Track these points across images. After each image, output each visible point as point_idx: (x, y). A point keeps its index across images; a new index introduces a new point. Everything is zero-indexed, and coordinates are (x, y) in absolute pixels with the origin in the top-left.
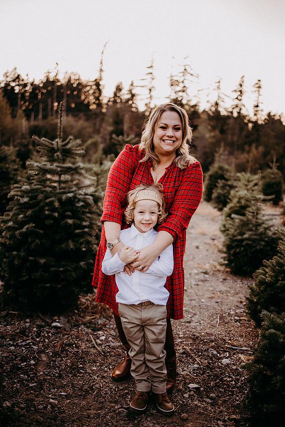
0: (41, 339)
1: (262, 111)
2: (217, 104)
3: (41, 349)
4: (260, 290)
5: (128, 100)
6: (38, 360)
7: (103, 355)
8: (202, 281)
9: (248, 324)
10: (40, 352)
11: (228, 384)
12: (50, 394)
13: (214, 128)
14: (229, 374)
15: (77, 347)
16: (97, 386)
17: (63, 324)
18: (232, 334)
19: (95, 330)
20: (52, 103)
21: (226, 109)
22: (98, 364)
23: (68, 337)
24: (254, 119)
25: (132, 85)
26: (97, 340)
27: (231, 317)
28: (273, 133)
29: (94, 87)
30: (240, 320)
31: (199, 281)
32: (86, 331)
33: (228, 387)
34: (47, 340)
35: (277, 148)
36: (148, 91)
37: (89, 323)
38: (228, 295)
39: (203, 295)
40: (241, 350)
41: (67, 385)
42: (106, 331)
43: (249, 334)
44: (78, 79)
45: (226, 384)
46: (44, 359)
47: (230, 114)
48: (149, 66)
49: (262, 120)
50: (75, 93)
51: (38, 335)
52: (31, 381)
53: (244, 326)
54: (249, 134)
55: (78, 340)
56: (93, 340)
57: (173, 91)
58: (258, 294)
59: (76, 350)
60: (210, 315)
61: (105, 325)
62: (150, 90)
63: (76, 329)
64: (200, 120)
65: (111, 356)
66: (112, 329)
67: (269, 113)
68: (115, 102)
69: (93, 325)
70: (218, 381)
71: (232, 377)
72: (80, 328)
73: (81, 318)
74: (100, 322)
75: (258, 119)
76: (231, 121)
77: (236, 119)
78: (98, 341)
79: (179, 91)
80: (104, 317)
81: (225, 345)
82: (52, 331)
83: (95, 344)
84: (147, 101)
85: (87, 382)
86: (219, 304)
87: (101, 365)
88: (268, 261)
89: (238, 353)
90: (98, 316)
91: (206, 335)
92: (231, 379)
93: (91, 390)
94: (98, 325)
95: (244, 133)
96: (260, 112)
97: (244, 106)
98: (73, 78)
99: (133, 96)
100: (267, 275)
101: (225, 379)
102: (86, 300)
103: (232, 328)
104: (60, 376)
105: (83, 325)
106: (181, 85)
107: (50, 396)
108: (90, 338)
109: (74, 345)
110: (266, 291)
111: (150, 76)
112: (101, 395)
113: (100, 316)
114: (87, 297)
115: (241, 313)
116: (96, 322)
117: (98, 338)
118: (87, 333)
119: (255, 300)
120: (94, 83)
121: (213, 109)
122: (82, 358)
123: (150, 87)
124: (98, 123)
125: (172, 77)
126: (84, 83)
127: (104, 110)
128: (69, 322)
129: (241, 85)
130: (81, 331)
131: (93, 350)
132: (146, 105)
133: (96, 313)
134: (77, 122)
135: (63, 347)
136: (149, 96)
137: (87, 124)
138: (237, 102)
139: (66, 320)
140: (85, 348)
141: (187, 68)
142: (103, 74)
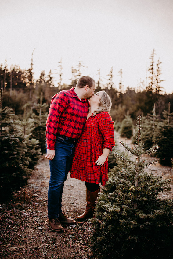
1: (124, 86)
5: (48, 81)
7: (24, 222)
17: (3, 207)
19: (21, 210)
20: (4, 83)
23: (6, 214)
24: (119, 90)
25: (50, 72)
28: (130, 98)
29: (29, 74)
32: (16, 210)
35: (132, 106)
37: (18, 206)
42: (27, 209)
44: (19, 69)
47: (106, 88)
49: (124, 91)
50: (17, 77)
54: (117, 99)
55: (11, 215)
57: (74, 76)
59: (10, 220)
61: (27, 207)
62: (60, 75)
63: (11, 210)
66: (31, 209)
67: (128, 87)
68: (41, 82)
69: (20, 207)
73: (14, 204)
74: (24, 205)
75: (121, 91)
77: (110, 91)
79: (77, 75)
80: (26, 203)
83: (20, 217)
87: (23, 227)
95: (114, 99)
96: (122, 87)
97: (114, 83)
98: (16, 68)
99: (51, 78)
105: (15, 208)
106: (78, 72)
109: (9, 218)
111: (60, 67)
113: (24, 202)
116: (22, 206)
117: (22, 214)
118: (17, 212)
120: (28, 71)
121: (97, 85)
123: (60, 73)
124: (31, 94)
125: (72, 67)
126: (23, 71)
127: (34, 87)
128: (7, 206)
129: (111, 72)
130: (13, 210)
131: (19, 220)
132: (58, 83)
133: (22, 201)
134: (18, 93)
135: (3, 219)
136: (60, 78)
137: (24, 95)
138: (109, 81)
139: (5, 205)
140: (15, 219)
141: (81, 63)
142: (33, 66)
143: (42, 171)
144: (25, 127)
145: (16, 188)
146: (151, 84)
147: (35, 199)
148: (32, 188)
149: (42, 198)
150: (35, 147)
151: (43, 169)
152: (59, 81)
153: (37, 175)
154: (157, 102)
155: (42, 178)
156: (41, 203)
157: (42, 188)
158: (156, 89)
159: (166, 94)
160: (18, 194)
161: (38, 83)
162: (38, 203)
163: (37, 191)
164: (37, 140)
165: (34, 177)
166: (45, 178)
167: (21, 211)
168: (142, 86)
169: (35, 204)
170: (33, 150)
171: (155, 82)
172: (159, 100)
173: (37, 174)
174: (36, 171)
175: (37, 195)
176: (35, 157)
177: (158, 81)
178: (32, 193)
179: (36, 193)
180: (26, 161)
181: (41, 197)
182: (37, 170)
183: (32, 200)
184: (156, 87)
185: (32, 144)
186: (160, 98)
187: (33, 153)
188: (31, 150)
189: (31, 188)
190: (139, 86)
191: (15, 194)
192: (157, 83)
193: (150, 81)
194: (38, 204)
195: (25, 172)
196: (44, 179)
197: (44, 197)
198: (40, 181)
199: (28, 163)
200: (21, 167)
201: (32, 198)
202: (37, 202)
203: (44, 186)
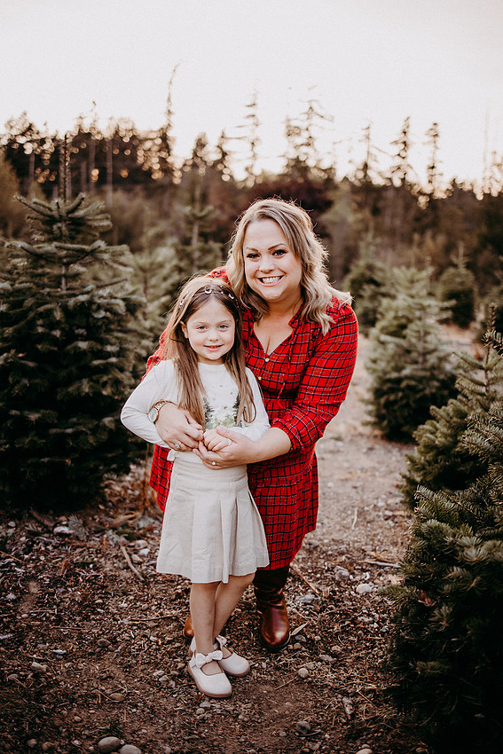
0: (32, 556)
1: (441, 175)
2: (366, 166)
3: (30, 573)
5: (216, 164)
6: (23, 593)
7: (142, 582)
8: (332, 452)
9: (408, 523)
10: (28, 578)
11: (365, 628)
12: (34, 653)
13: (360, 206)
15: (95, 568)
16: (125, 636)
17: (74, 529)
19: (132, 538)
20: (88, 170)
22: (132, 597)
23: (82, 552)
25: (222, 137)
26: (133, 555)
27: (379, 511)
28: (460, 213)
29: (159, 142)
31: (325, 452)
32: (115, 540)
33: (365, 633)
34: (42, 558)
35: (467, 237)
36: (251, 146)
37: (122, 526)
38: (374, 475)
39: (331, 476)
41: (69, 636)
42: (152, 539)
45: (361, 629)
46: (34, 590)
47: (387, 183)
48: (249, 103)
50: (128, 152)
51: (28, 549)
52: (3, 630)
53: (401, 526)
55: (99, 555)
56: (127, 556)
57: (292, 145)
59: (94, 573)
60: (342, 509)
61: (151, 530)
62: (253, 143)
63: (98, 537)
67: (454, 180)
68: (194, 166)
69: (128, 530)
70: (347, 623)
71: (373, 616)
72: (105, 536)
73: (110, 519)
74: (142, 524)
75: (434, 190)
77: (398, 189)
78: (136, 557)
79: (302, 145)
80: (150, 516)
81: (364, 559)
82: (55, 541)
83: (129, 562)
85: (106, 629)
86: (360, 489)
88: (440, 408)
89: (387, 572)
90: (139, 514)
91: (332, 543)
92: (371, 619)
93: (113, 643)
94: (140, 529)
96: (437, 177)
98: (123, 127)
99: (224, 154)
101: (360, 619)
103: (379, 531)
104: (59, 620)
105: (111, 530)
106: (305, 135)
107: (35, 656)
108: (122, 552)
109: (91, 566)
111: (251, 120)
112: (130, 652)
113: (144, 514)
114: (125, 483)
115: (397, 504)
116: (135, 525)
117: (136, 552)
118: (117, 544)
120: (158, 135)
121: (360, 175)
123: (252, 139)
125: (289, 120)
126: (142, 135)
127: (177, 181)
128: (85, 524)
129: (405, 133)
130: (107, 540)
131: (125, 574)
132: (247, 169)
133: (136, 509)
134: (131, 200)
135: (71, 570)
136: (251, 154)
138: (398, 161)
139: (81, 521)
140: (111, 570)
141: (315, 106)
142: (173, 119)
145: (114, 466)
152: (248, 163)
160: (123, 487)
161: (188, 169)
167: (132, 544)
191: (113, 487)
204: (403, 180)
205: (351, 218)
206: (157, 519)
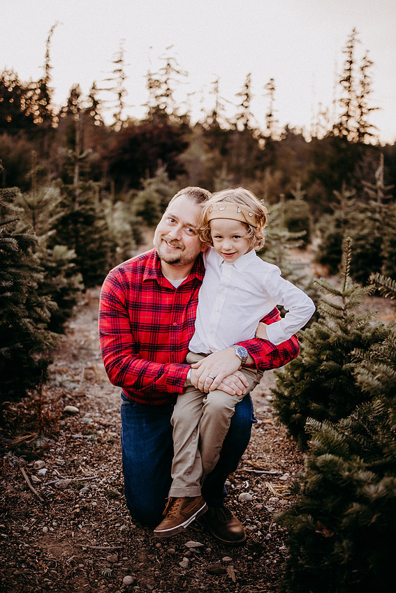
1: (277, 121)
2: (215, 114)
4: (293, 377)
5: (89, 110)
7: (42, 502)
9: (276, 430)
13: (211, 147)
14: (252, 519)
18: (253, 448)
19: (31, 458)
21: (227, 120)
24: (266, 133)
25: (93, 88)
26: (32, 476)
28: (293, 153)
29: (38, 91)
30: (264, 424)
32: (14, 461)
36: (118, 96)
37: (21, 447)
40: (268, 474)
42: (49, 458)
43: (279, 447)
44: (16, 81)
47: (233, 128)
48: (117, 60)
49: (277, 136)
50: (12, 101)
53: (270, 433)
54: (261, 155)
55: (1, 478)
56: (26, 477)
57: (153, 96)
58: (291, 384)
61: (47, 448)
62: (120, 94)
64: (192, 136)
65: (56, 502)
66: (60, 454)
67: (287, 126)
68: (70, 113)
69: (26, 451)
71: (256, 524)
72: (5, 457)
73: (7, 440)
74: (39, 444)
75: (271, 134)
76: (236, 137)
77: (241, 133)
78: (35, 478)
79: (162, 96)
80: (46, 435)
81: (242, 467)
83: (29, 484)
84: (117, 110)
87: (39, 521)
89: (263, 479)
90: (36, 434)
92: (255, 527)
94: (37, 449)
95: (254, 153)
96: (274, 124)
97: (253, 115)
98: (7, 78)
99: (96, 103)
100: (303, 353)
102: (19, 407)
105: (9, 453)
106: (164, 87)
108: (22, 473)
110: (303, 379)
111: (118, 74)
113: (40, 434)
114: (21, 403)
115: (264, 412)
116: (32, 445)
117: (35, 472)
118: (17, 465)
119: (286, 393)
120: (38, 85)
121: (210, 121)
122: (5, 511)
123: (119, 90)
124: (46, 143)
125: (150, 75)
126: (25, 86)
127: (55, 126)
129: (247, 86)
130: (7, 461)
132: (115, 116)
133: (32, 429)
134: (15, 141)
136: (118, 103)
137: (29, 145)
138: (242, 110)
140: (12, 492)
141: (171, 62)
142: (51, 72)
143: (87, 336)
144: (36, 211)
146: (345, 118)
147: (69, 420)
148: (61, 385)
149: (91, 417)
150: (65, 268)
151: (88, 331)
153: (73, 348)
154: (361, 164)
155: (86, 358)
156: (89, 434)
157: (88, 385)
158: (358, 130)
159: (379, 145)
161: (64, 115)
162: (79, 435)
163: (74, 394)
164: (69, 249)
165: (65, 355)
166: (95, 355)
167: (31, 464)
168: (323, 122)
169: (71, 437)
170: (58, 277)
171: (354, 111)
172: (364, 158)
173: (71, 345)
174: (69, 335)
175: (77, 410)
176: (66, 298)
177: (364, 110)
178: (61, 401)
179: (72, 402)
180: (42, 309)
181: (88, 414)
182: (72, 333)
183: (63, 426)
184: (358, 126)
185: (56, 261)
186: (368, 152)
187: (60, 286)
188: (54, 279)
189: (56, 386)
190: (315, 121)
191: (9, 407)
192: (362, 115)
193: (344, 110)
194: (81, 436)
195: (40, 342)
196: (94, 358)
197: (97, 415)
198: (81, 365)
199: (49, 314)
200: (27, 328)
201: (62, 418)
202: (77, 432)
203: (94, 381)
204: (246, 125)
205: (204, 157)
206: (51, 438)
